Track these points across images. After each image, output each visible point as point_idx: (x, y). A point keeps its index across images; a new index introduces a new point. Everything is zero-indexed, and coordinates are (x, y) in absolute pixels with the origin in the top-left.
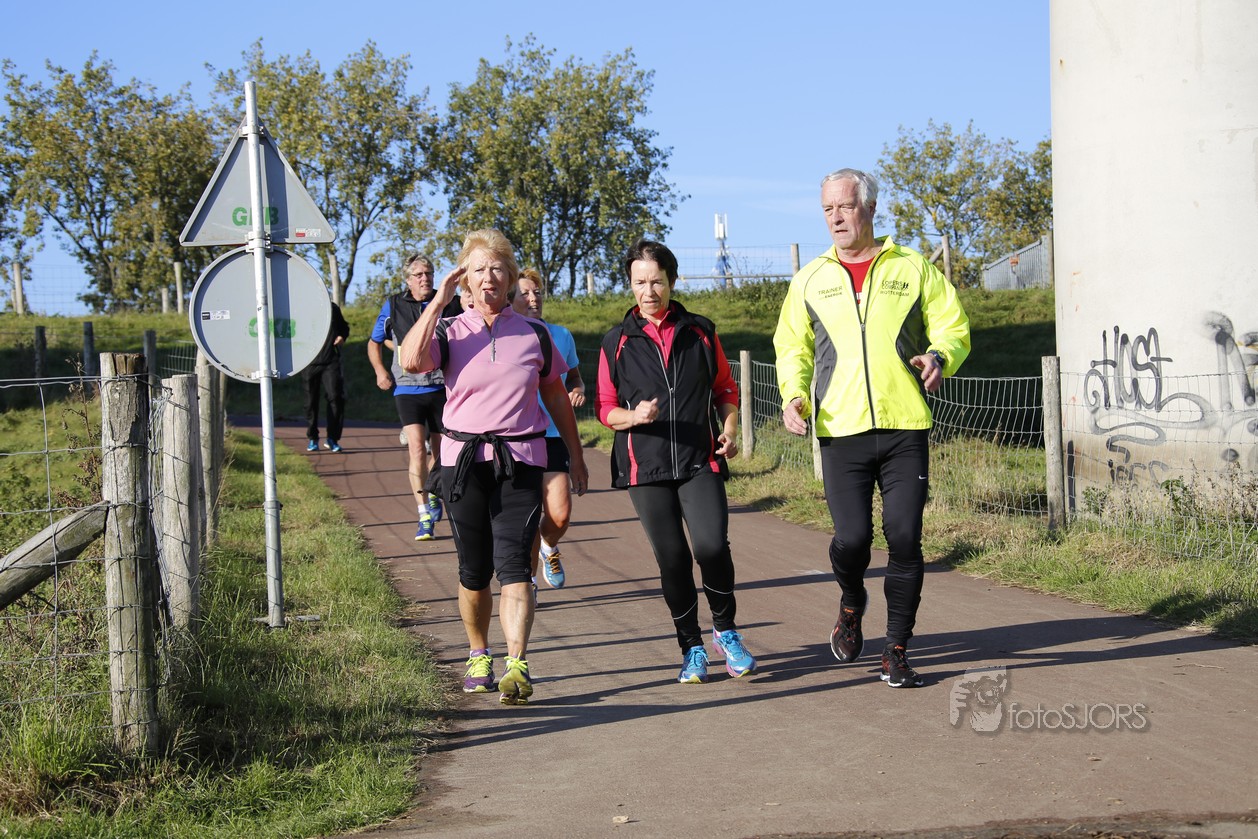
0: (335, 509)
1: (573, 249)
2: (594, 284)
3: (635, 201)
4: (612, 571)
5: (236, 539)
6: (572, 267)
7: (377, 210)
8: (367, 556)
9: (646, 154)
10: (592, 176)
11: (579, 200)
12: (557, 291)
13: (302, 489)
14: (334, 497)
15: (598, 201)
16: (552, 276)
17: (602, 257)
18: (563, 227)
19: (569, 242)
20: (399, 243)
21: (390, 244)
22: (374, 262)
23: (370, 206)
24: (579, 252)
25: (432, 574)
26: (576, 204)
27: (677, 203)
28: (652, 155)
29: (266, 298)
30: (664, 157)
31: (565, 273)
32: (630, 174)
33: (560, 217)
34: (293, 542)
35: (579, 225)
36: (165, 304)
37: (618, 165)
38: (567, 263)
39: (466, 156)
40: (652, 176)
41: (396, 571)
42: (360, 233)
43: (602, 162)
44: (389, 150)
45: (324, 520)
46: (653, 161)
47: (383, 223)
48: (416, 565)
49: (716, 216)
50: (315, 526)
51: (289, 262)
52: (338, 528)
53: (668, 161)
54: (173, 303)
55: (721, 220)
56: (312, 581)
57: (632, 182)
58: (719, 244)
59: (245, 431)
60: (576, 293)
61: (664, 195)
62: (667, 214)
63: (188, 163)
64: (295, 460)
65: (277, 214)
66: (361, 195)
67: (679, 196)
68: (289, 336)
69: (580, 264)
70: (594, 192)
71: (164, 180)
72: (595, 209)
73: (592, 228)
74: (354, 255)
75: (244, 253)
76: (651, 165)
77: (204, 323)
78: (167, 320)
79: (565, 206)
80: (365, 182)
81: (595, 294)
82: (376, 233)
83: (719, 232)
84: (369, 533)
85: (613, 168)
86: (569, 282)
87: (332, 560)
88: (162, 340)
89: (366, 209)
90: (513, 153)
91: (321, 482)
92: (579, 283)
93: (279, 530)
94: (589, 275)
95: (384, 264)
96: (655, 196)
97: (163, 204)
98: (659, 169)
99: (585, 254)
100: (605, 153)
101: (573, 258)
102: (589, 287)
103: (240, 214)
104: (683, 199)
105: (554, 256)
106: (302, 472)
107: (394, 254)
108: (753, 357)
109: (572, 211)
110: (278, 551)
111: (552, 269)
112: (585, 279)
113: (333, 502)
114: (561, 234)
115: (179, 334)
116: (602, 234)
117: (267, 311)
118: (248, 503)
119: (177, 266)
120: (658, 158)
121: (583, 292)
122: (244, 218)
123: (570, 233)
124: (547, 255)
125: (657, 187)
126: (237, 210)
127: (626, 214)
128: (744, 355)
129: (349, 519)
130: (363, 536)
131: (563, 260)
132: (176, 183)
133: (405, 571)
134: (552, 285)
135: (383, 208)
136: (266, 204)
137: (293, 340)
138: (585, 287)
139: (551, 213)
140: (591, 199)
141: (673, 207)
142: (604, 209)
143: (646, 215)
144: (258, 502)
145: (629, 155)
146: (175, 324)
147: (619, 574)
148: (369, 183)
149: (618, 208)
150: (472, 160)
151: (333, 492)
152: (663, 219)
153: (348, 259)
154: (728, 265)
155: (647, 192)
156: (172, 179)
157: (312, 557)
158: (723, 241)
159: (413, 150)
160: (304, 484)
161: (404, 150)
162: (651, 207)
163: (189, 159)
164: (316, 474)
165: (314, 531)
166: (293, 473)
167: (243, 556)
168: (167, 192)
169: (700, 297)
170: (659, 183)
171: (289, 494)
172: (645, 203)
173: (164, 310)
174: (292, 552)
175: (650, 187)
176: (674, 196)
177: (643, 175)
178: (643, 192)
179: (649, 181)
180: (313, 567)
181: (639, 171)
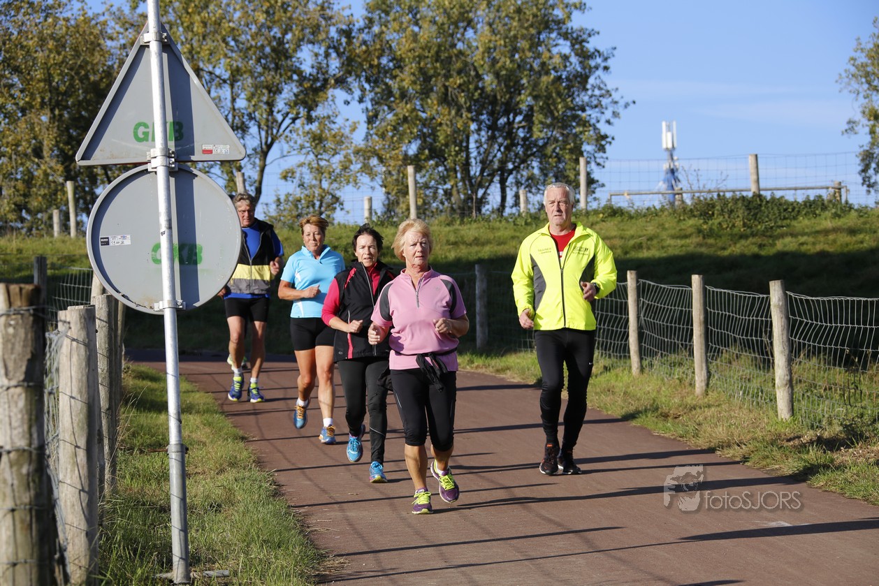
0: (243, 453)
1: (503, 163)
2: (527, 201)
3: (573, 109)
4: (550, 521)
5: (136, 486)
6: (503, 183)
7: (288, 121)
8: (279, 505)
9: (585, 56)
10: (524, 81)
11: (511, 108)
12: (486, 209)
13: (208, 430)
14: (243, 438)
15: (531, 108)
16: (481, 192)
17: (536, 171)
18: (492, 139)
19: (499, 155)
20: (311, 156)
21: (302, 158)
22: (285, 178)
23: (279, 117)
24: (510, 166)
25: (351, 525)
26: (507, 113)
27: (620, 110)
28: (591, 56)
29: (170, 221)
30: (606, 59)
31: (495, 190)
32: (568, 79)
33: (489, 128)
34: (200, 489)
35: (510, 135)
36: (56, 227)
37: (554, 69)
38: (497, 179)
39: (384, 61)
40: (591, 81)
41: (312, 520)
42: (269, 146)
43: (536, 66)
44: (299, 54)
45: (233, 464)
46: (592, 63)
47: (294, 136)
48: (334, 513)
49: (664, 124)
50: (222, 471)
51: (195, 181)
52: (247, 474)
53: (610, 63)
54: (65, 227)
55: (669, 128)
56: (221, 531)
57: (569, 88)
58: (666, 155)
59: (144, 367)
60: (508, 211)
61: (604, 101)
62: (608, 122)
63: (79, 71)
64: (199, 398)
65: (181, 129)
66: (270, 104)
67: (622, 103)
68: (195, 263)
69: (511, 179)
70: (525, 100)
71: (54, 90)
72: (529, 118)
73: (525, 139)
74: (262, 171)
75: (146, 172)
76: (590, 68)
77: (102, 249)
78: (59, 245)
79: (494, 115)
80: (274, 90)
81: (528, 213)
82: (286, 147)
83: (667, 141)
84: (281, 478)
85: (547, 73)
86: (499, 199)
87: (241, 509)
88: (53, 266)
89: (275, 121)
90: (437, 57)
91: (228, 423)
92: (510, 200)
93: (184, 475)
94: (522, 192)
95: (296, 181)
96: (595, 102)
97: (53, 118)
98: (600, 72)
99: (517, 168)
100: (539, 55)
101: (503, 173)
102: (522, 205)
103: (142, 129)
104: (626, 106)
105: (482, 171)
106: (207, 411)
107: (305, 170)
108: (706, 282)
109: (503, 121)
110: (183, 500)
111: (480, 185)
112: (517, 196)
113: (242, 444)
114: (491, 146)
115: (72, 260)
116: (536, 145)
117: (171, 236)
118: (150, 445)
119: (69, 186)
120: (599, 60)
121: (514, 210)
122: (146, 134)
123: (500, 145)
124: (475, 170)
125: (597, 92)
126: (139, 125)
127: (563, 123)
128: (696, 279)
129: (259, 463)
130: (274, 482)
131: (492, 175)
132: (67, 94)
133: (322, 521)
134: (481, 202)
135: (294, 120)
136: (170, 119)
137: (200, 267)
138: (517, 204)
139: (480, 123)
140: (523, 107)
141: (615, 114)
142: (537, 117)
143: (585, 123)
144: (160, 445)
145: (565, 58)
146: (67, 249)
147: (559, 525)
148: (279, 91)
149: (554, 118)
150: (391, 65)
151: (241, 433)
152: (604, 128)
153: (255, 175)
154: (677, 180)
155: (586, 99)
156: (63, 88)
157: (219, 506)
158: (671, 152)
159: (327, 55)
160: (210, 424)
161: (317, 55)
162: (591, 114)
163: (81, 67)
164: (223, 413)
165: (221, 477)
166: (198, 412)
167: (144, 504)
168: (58, 104)
169: (645, 216)
170: (600, 88)
171: (194, 436)
172: (583, 110)
173: (56, 234)
174: (198, 501)
175: (590, 93)
176: (616, 103)
177: (581, 80)
178: (583, 98)
179: (589, 86)
180: (220, 517)
181: (577, 75)
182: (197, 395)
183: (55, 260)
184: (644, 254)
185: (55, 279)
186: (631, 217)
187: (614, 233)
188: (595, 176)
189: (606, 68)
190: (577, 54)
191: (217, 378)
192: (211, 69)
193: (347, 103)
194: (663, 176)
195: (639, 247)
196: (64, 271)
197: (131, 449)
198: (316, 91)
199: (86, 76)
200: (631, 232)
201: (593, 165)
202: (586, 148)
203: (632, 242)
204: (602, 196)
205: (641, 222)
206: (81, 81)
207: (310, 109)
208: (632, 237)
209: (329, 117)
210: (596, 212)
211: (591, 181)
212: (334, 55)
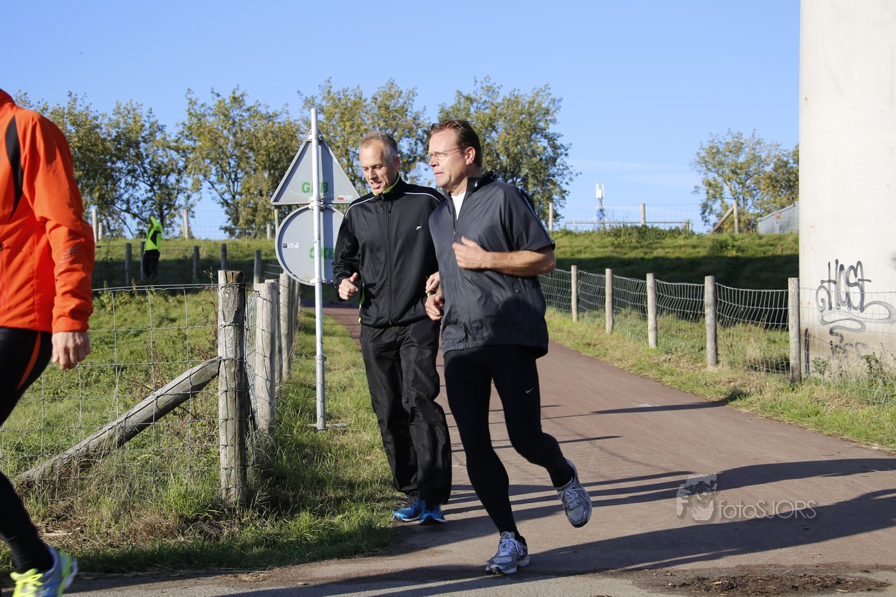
3: (548, 176)
5: (302, 375)
9: (555, 147)
10: (523, 160)
11: (514, 175)
13: (342, 346)
15: (527, 175)
26: (512, 177)
27: (573, 177)
28: (559, 148)
29: (319, 235)
30: (566, 150)
32: (546, 160)
34: (335, 378)
36: (269, 233)
37: (539, 154)
40: (558, 161)
43: (529, 152)
44: (402, 143)
45: (354, 365)
46: (559, 152)
49: (597, 185)
50: (348, 368)
53: (568, 152)
55: (600, 187)
57: (547, 164)
58: (598, 202)
59: (309, 310)
61: (565, 172)
62: (567, 183)
65: (327, 187)
67: (574, 173)
70: (525, 171)
71: (271, 160)
72: (525, 180)
75: (308, 209)
76: (558, 154)
77: (283, 249)
78: (269, 243)
83: (599, 195)
85: (535, 156)
87: (357, 390)
88: (266, 255)
91: (354, 342)
93: (324, 371)
96: (560, 173)
97: (270, 174)
98: (563, 157)
100: (530, 146)
103: (306, 186)
104: (577, 175)
106: (341, 336)
109: (510, 181)
110: (323, 385)
117: (320, 244)
119: (275, 211)
120: (563, 150)
122: (309, 189)
125: (561, 167)
126: (305, 183)
127: (543, 183)
132: (278, 162)
136: (321, 182)
140: (522, 174)
141: (571, 179)
142: (531, 180)
143: (554, 184)
145: (545, 148)
149: (539, 180)
152: (564, 187)
154: (604, 215)
155: (555, 170)
156: (275, 160)
157: (345, 388)
158: (601, 200)
159: (416, 144)
160: (343, 343)
161: (410, 144)
162: (558, 179)
163: (286, 148)
164: (351, 336)
165: (348, 372)
166: (338, 336)
167: (305, 386)
168: (273, 167)
169: (584, 235)
170: (563, 165)
171: (335, 349)
172: (554, 177)
173: (268, 237)
174: (334, 384)
175: (557, 167)
176: (571, 173)
177: (553, 160)
178: (553, 170)
179: (557, 164)
180: (345, 393)
181: (551, 157)
182: (338, 327)
183: (267, 251)
184: (583, 256)
185: (267, 261)
186: (576, 236)
187: (566, 244)
188: (559, 212)
189: (566, 154)
190: (551, 147)
191: (349, 317)
192: (354, 150)
193: (426, 170)
194: (596, 213)
195: (580, 252)
196: (271, 258)
197: (301, 355)
198: (409, 163)
199: (288, 153)
200: (576, 244)
201: (558, 206)
202: (555, 197)
203: (576, 250)
204: (562, 224)
205: (582, 238)
206: (285, 156)
207: (406, 173)
208: (576, 246)
209: (416, 177)
210: (557, 232)
211: (556, 216)
212: (420, 144)
